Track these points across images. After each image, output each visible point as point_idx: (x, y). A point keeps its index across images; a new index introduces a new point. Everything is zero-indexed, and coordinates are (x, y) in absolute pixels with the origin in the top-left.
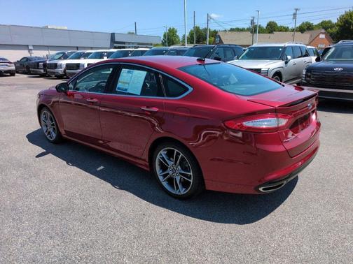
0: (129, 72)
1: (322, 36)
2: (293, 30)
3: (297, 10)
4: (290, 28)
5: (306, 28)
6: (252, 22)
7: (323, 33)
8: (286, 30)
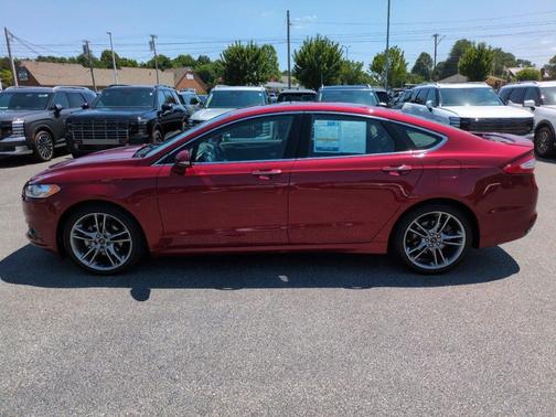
0: (329, 124)
1: (190, 77)
2: (144, 66)
3: (153, 37)
4: (139, 62)
5: (162, 64)
6: (86, 48)
7: (190, 73)
8: (133, 64)
